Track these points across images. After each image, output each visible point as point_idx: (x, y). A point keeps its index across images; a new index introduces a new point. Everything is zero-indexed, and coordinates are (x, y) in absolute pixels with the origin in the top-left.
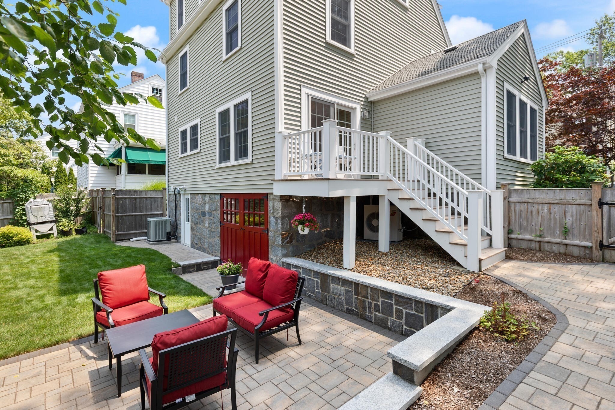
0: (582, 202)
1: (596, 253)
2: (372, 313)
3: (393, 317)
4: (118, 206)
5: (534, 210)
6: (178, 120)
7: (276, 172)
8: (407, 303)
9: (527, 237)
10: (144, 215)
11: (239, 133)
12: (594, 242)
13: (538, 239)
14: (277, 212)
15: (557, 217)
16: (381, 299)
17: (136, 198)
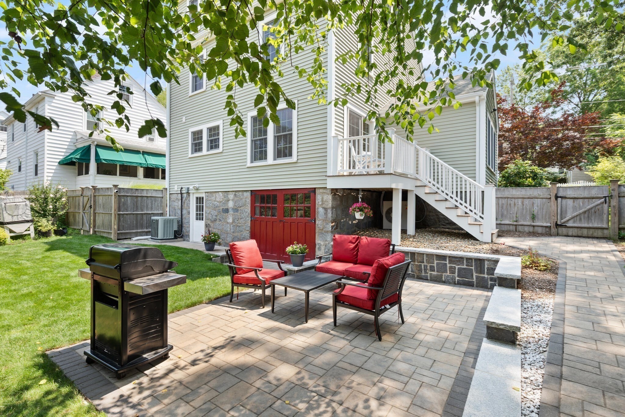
0: (545, 196)
1: (554, 230)
2: (427, 273)
3: (447, 273)
4: (119, 204)
5: (512, 203)
6: (187, 121)
7: (328, 170)
8: (460, 261)
9: (507, 222)
10: (145, 214)
11: (278, 136)
12: (552, 223)
13: (515, 223)
14: (326, 203)
15: (528, 207)
16: (436, 262)
17: (137, 197)
